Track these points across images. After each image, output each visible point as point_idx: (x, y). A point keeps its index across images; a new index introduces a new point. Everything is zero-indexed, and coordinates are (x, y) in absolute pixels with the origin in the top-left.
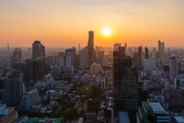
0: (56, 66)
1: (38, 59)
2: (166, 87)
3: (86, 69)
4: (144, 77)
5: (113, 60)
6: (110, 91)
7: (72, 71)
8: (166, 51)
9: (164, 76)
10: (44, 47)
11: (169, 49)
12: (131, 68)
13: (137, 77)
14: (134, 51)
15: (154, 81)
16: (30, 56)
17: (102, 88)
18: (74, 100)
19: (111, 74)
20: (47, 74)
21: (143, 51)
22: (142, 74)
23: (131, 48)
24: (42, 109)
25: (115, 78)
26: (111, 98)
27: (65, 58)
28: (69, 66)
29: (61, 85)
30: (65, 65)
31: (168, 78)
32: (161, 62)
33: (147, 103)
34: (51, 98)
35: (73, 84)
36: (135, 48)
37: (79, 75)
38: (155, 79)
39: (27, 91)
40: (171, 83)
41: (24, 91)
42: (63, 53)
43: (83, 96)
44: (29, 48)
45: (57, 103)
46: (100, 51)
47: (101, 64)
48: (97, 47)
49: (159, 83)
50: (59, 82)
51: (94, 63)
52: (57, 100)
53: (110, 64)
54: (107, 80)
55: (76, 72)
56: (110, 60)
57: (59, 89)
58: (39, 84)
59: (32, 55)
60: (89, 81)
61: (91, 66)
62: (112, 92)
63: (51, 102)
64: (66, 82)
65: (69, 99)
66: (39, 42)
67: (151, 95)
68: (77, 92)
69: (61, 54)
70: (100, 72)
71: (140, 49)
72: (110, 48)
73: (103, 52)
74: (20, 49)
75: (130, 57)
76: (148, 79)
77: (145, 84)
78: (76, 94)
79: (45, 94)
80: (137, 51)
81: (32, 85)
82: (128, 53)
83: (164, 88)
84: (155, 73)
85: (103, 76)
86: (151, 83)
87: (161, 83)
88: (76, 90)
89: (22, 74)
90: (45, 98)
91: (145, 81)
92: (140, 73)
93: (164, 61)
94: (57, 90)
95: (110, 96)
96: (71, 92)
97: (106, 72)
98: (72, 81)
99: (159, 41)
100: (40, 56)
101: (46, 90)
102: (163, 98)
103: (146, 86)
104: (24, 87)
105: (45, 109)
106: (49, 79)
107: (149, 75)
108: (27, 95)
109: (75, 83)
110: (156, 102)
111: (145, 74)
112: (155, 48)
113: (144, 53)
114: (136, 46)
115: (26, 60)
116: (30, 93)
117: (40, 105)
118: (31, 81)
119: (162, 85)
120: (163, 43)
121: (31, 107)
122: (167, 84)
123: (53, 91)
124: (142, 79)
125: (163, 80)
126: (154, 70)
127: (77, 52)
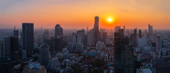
0: (70, 43)
1: (58, 37)
2: (154, 57)
3: (92, 46)
4: (138, 52)
5: (114, 39)
6: (111, 63)
7: (82, 47)
8: (154, 33)
9: (152, 50)
10: (62, 29)
11: (156, 31)
12: (128, 45)
13: (133, 52)
14: (130, 32)
15: (145, 54)
16: (53, 35)
17: (105, 60)
18: (83, 68)
19: (112, 50)
20: (64, 48)
21: (138, 32)
22: (137, 49)
23: (129, 30)
24: (61, 70)
25: (115, 53)
26: (112, 67)
27: (77, 37)
28: (80, 43)
29: (73, 57)
30: (77, 43)
31: (155, 51)
32: (150, 40)
33: (141, 70)
34: (67, 64)
35: (83, 57)
36: (132, 30)
37: (87, 50)
38: (146, 53)
39: (52, 58)
40: (157, 54)
41: (50, 57)
42: (75, 33)
43: (90, 66)
44: (53, 30)
45: (71, 68)
46: (104, 32)
47: (105, 42)
48: (101, 29)
49: (149, 55)
50: (72, 54)
51: (99, 42)
52: (71, 67)
53: (112, 42)
54: (109, 55)
55: (85, 48)
56: (112, 39)
57: (73, 59)
58: (59, 54)
59: (54, 34)
60: (95, 55)
61: (97, 44)
62: (113, 63)
63: (67, 67)
64: (77, 55)
65: (79, 67)
66: (59, 25)
67: (143, 64)
68: (85, 63)
69: (74, 34)
70: (104, 49)
71: (135, 30)
72: (112, 29)
73: (106, 33)
74: (48, 30)
75: (128, 37)
76: (141, 53)
77: (139, 57)
78: (85, 64)
79: (63, 61)
80: (133, 33)
81: (55, 54)
82: (126, 34)
83: (152, 58)
84: (146, 48)
85: (106, 51)
86: (143, 56)
87: (150, 55)
88: (85, 61)
89: (49, 47)
90: (63, 64)
91: (139, 54)
92: (135, 49)
93: (152, 39)
94: (71, 60)
95: (112, 66)
96: (81, 62)
97: (109, 49)
98: (82, 54)
99: (149, 25)
100: (60, 35)
101: (63, 58)
102: (151, 65)
103: (139, 58)
104: (50, 55)
105: (63, 70)
106: (65, 51)
107: (142, 50)
108: (52, 60)
109: (84, 56)
110: (147, 68)
111: (139, 49)
112: (146, 30)
113: (139, 34)
114: (132, 29)
115: (51, 38)
116: (54, 59)
117: (60, 68)
118: (54, 51)
119: (151, 56)
120: (152, 26)
121: (54, 68)
122: (154, 55)
123: (68, 60)
124: (137, 53)
125: (151, 53)
126: (146, 46)
127: (86, 33)
